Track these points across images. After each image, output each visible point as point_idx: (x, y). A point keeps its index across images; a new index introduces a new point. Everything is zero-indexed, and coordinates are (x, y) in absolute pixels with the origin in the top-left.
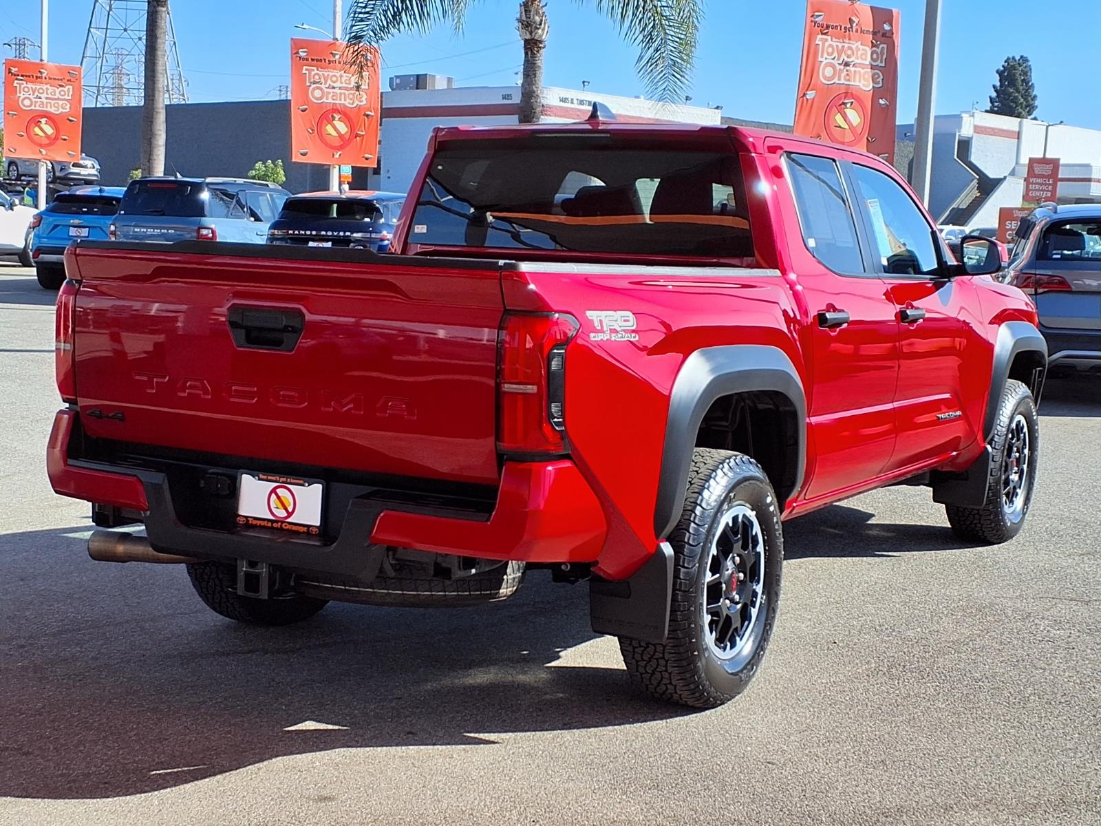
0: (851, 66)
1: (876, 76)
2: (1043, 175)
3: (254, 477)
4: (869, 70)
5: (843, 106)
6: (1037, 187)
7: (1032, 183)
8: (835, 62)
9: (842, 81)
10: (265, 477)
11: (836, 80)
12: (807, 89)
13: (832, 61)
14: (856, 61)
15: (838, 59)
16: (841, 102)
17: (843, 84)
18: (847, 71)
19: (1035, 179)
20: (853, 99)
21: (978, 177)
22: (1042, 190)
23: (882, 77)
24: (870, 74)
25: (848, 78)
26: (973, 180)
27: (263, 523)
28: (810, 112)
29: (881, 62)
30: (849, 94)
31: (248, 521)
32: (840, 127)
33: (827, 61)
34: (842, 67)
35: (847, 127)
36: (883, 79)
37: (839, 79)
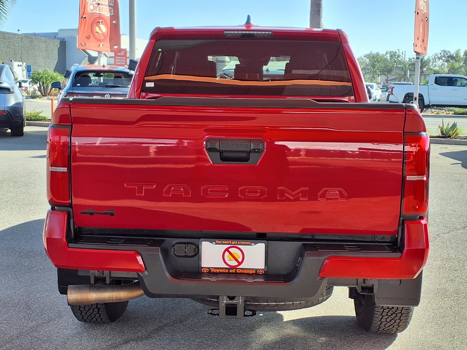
0: (100, 5)
1: (111, 10)
2: (121, 55)
4: (108, 7)
5: (99, 23)
6: (119, 60)
7: (117, 59)
8: (94, 3)
9: (97, 12)
10: (220, 242)
11: (95, 11)
12: (83, 15)
13: (93, 2)
14: (102, 3)
15: (95, 2)
16: (97, 21)
17: (98, 13)
18: (99, 7)
19: (117, 57)
20: (102, 20)
21: (88, 56)
22: (121, 62)
23: (113, 11)
24: (109, 9)
25: (100, 10)
26: (86, 57)
27: (221, 271)
28: (85, 25)
29: (112, 4)
30: (100, 18)
31: (210, 270)
32: (98, 32)
33: (91, 2)
34: (97, 5)
35: (101, 33)
36: (113, 12)
37: (96, 11)
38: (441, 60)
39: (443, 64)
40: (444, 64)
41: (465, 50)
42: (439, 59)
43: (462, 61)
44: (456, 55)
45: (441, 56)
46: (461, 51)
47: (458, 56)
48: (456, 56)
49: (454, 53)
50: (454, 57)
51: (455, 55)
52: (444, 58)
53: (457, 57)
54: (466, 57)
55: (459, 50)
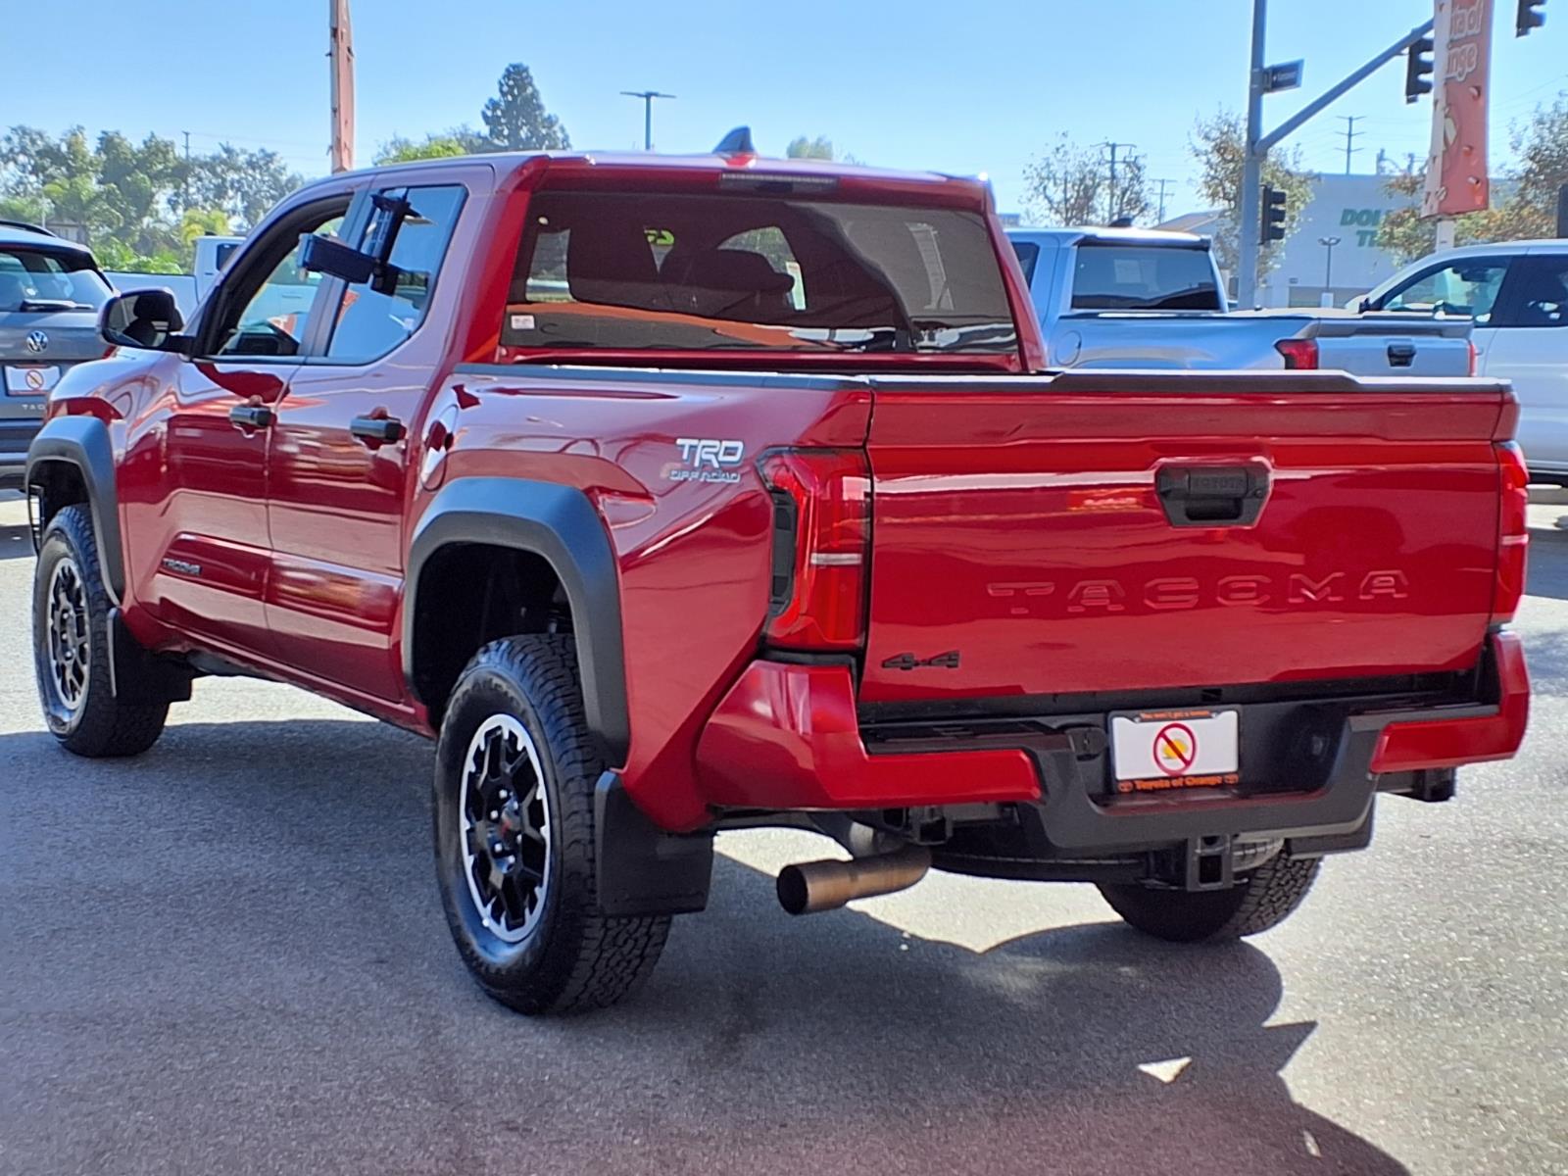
3: (1132, 719)
10: (1149, 717)
27: (1157, 784)
31: (1134, 785)
38: (11, 165)
39: (20, 182)
40: (25, 180)
41: (104, 132)
42: (6, 163)
43: (96, 172)
44: (69, 148)
45: (11, 150)
46: (85, 133)
47: (77, 151)
48: (69, 153)
49: (62, 140)
50: (64, 156)
51: (64, 148)
52: (22, 159)
53: (76, 157)
54: (108, 159)
55: (80, 128)
